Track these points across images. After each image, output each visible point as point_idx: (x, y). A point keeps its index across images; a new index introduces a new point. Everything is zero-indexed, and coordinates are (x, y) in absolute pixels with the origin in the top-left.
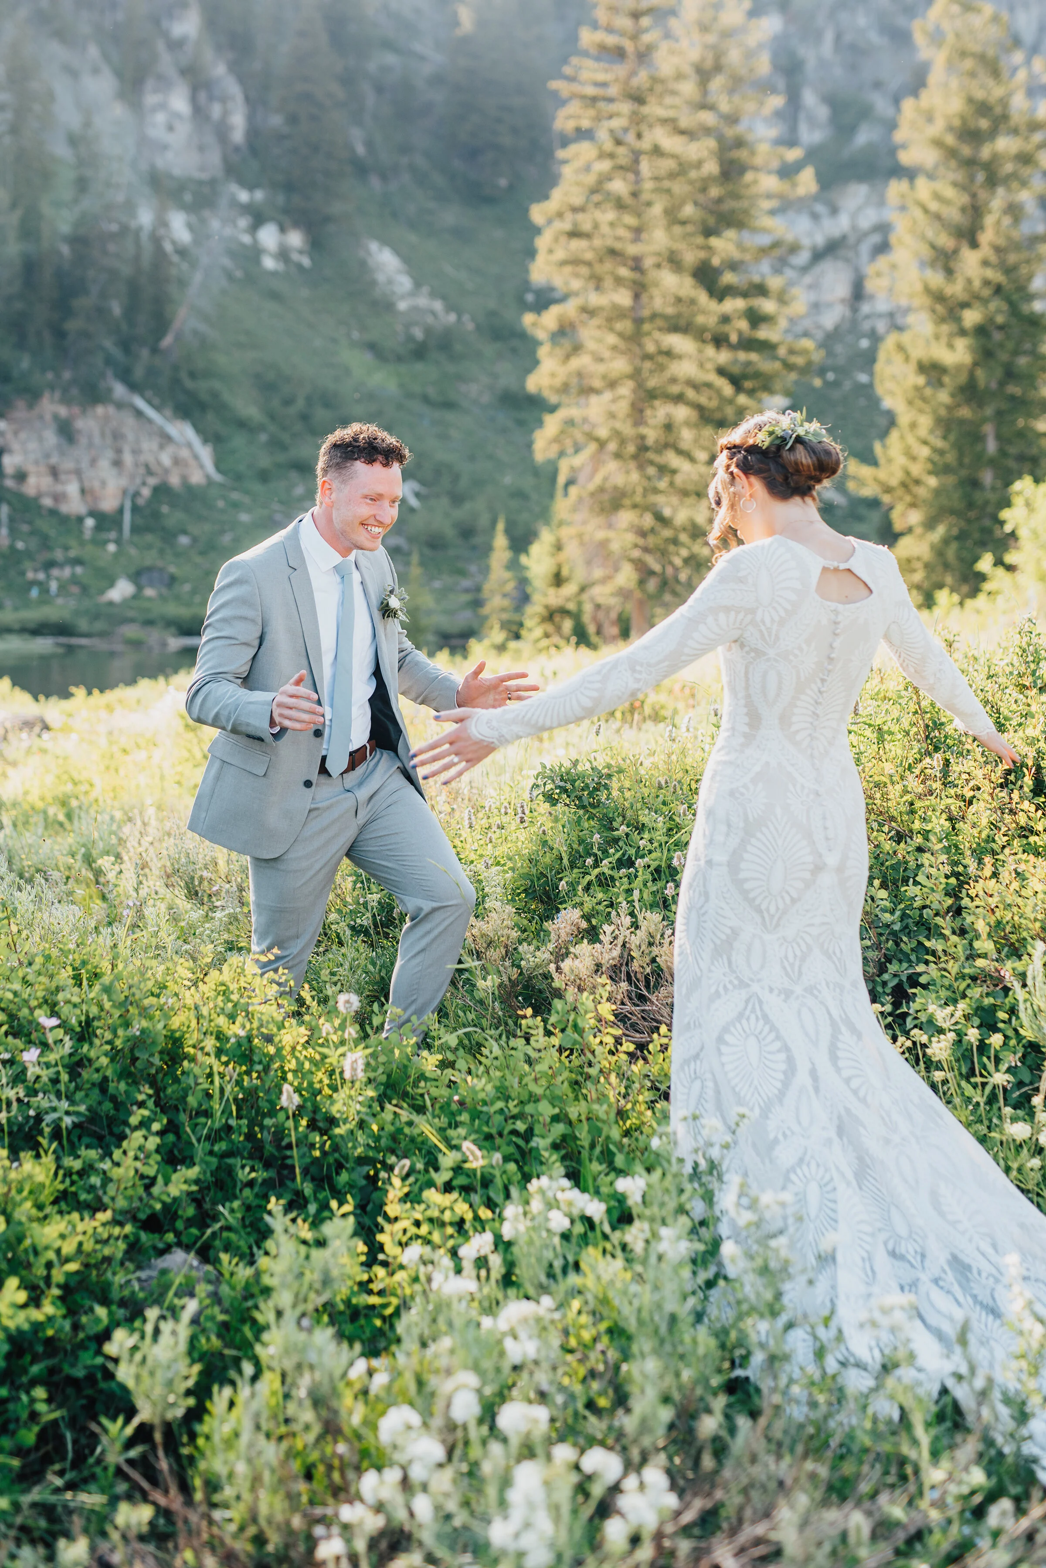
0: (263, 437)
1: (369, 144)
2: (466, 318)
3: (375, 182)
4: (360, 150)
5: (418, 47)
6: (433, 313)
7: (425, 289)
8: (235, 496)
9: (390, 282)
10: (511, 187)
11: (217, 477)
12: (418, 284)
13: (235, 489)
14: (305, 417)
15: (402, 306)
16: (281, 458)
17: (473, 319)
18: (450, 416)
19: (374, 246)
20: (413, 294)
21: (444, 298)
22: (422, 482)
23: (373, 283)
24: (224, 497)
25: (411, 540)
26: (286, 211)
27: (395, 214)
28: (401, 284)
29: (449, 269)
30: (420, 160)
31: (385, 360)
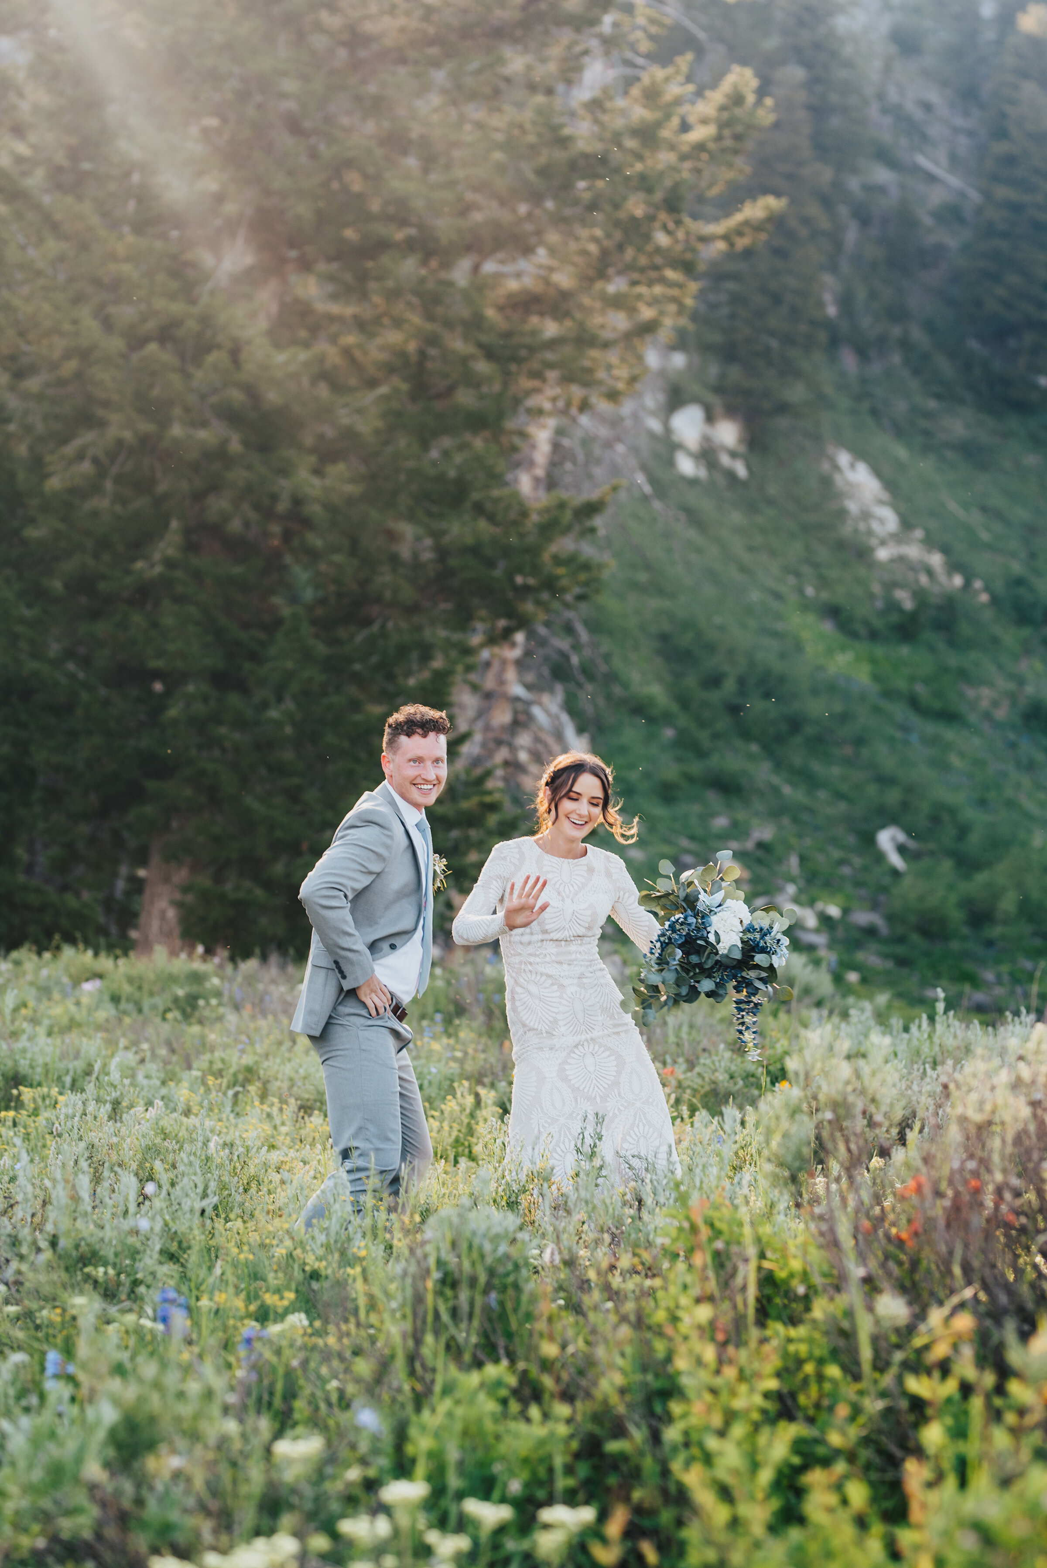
0: (669, 733)
1: (846, 302)
2: (978, 584)
3: (849, 361)
4: (832, 310)
5: (922, 161)
6: (930, 572)
7: (919, 533)
9: (866, 515)
12: (906, 524)
14: (734, 709)
15: (883, 554)
16: (696, 768)
17: (987, 589)
18: (949, 734)
19: (844, 458)
20: (898, 538)
21: (946, 550)
22: (908, 832)
23: (842, 513)
25: (890, 918)
26: (719, 390)
27: (874, 412)
28: (882, 521)
29: (953, 506)
30: (917, 335)
31: (854, 635)
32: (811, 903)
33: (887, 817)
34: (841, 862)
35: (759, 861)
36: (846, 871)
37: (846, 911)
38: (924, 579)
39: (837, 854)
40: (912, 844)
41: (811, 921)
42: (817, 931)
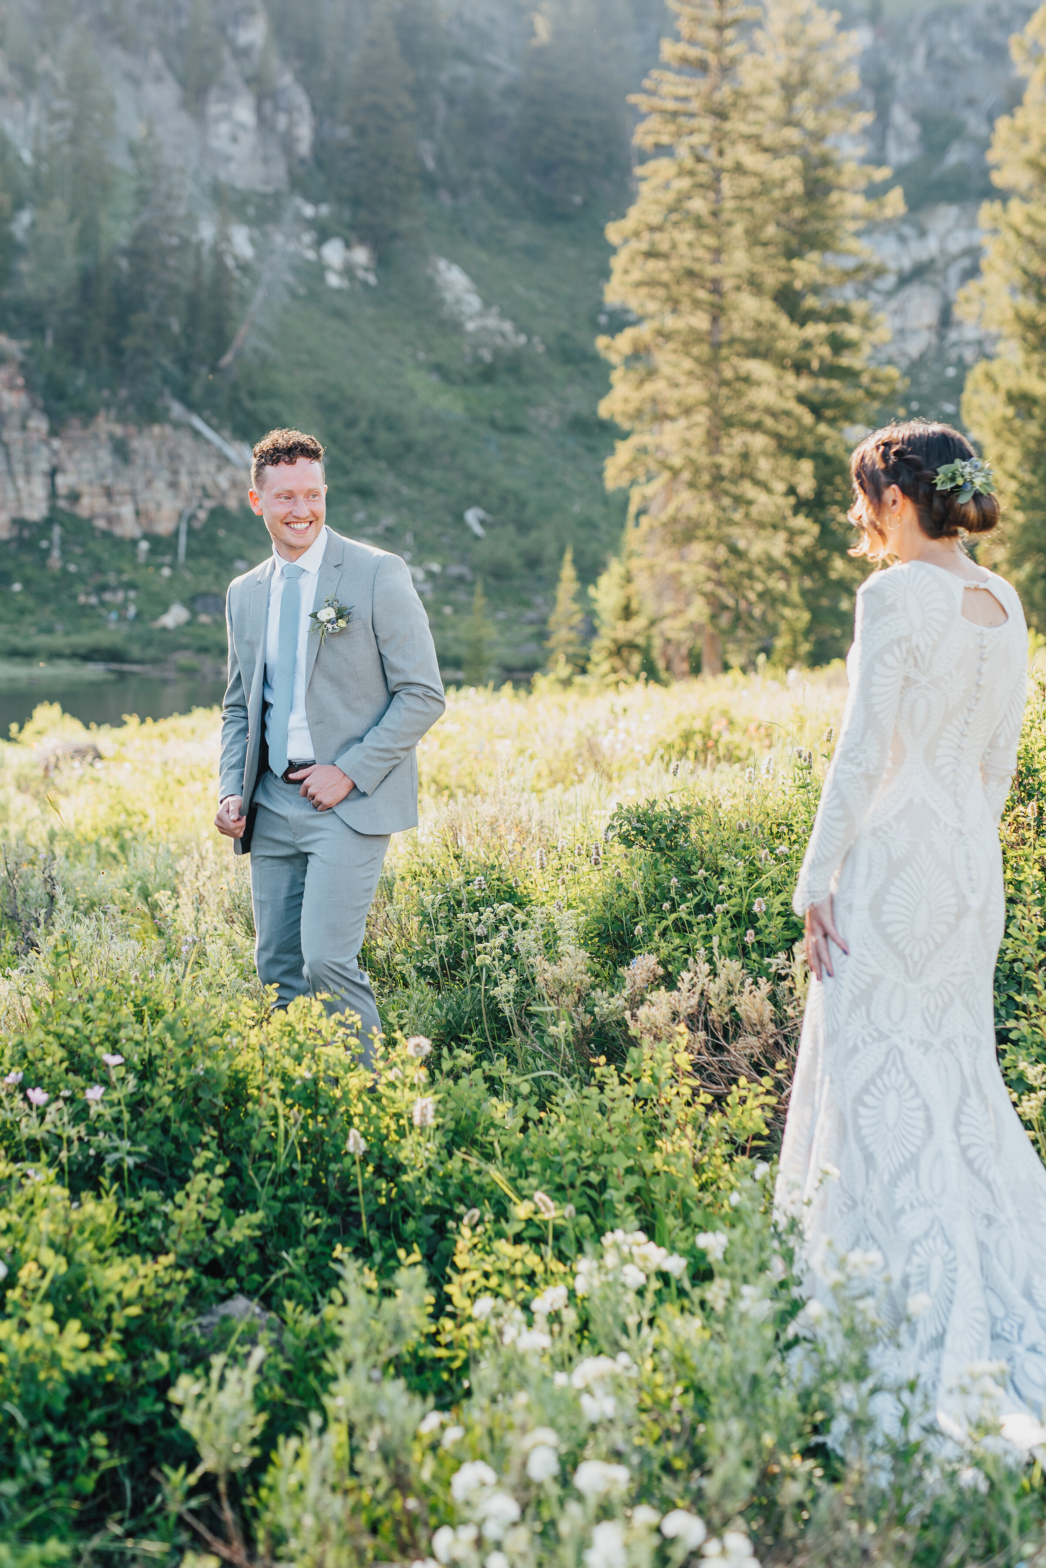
1: (439, 158)
2: (536, 339)
3: (445, 198)
4: (430, 164)
5: (491, 58)
6: (503, 335)
7: (495, 310)
9: (458, 301)
10: (586, 204)
12: (487, 304)
14: (367, 441)
15: (471, 326)
17: (543, 342)
18: (518, 442)
19: (442, 264)
20: (481, 315)
21: (514, 319)
22: (487, 510)
23: (441, 302)
25: (474, 569)
26: (352, 227)
27: (464, 232)
28: (469, 304)
29: (519, 289)
30: (492, 176)
31: (451, 383)
32: (420, 564)
33: (472, 501)
34: (442, 534)
36: (445, 540)
37: (444, 567)
42: (425, 581)
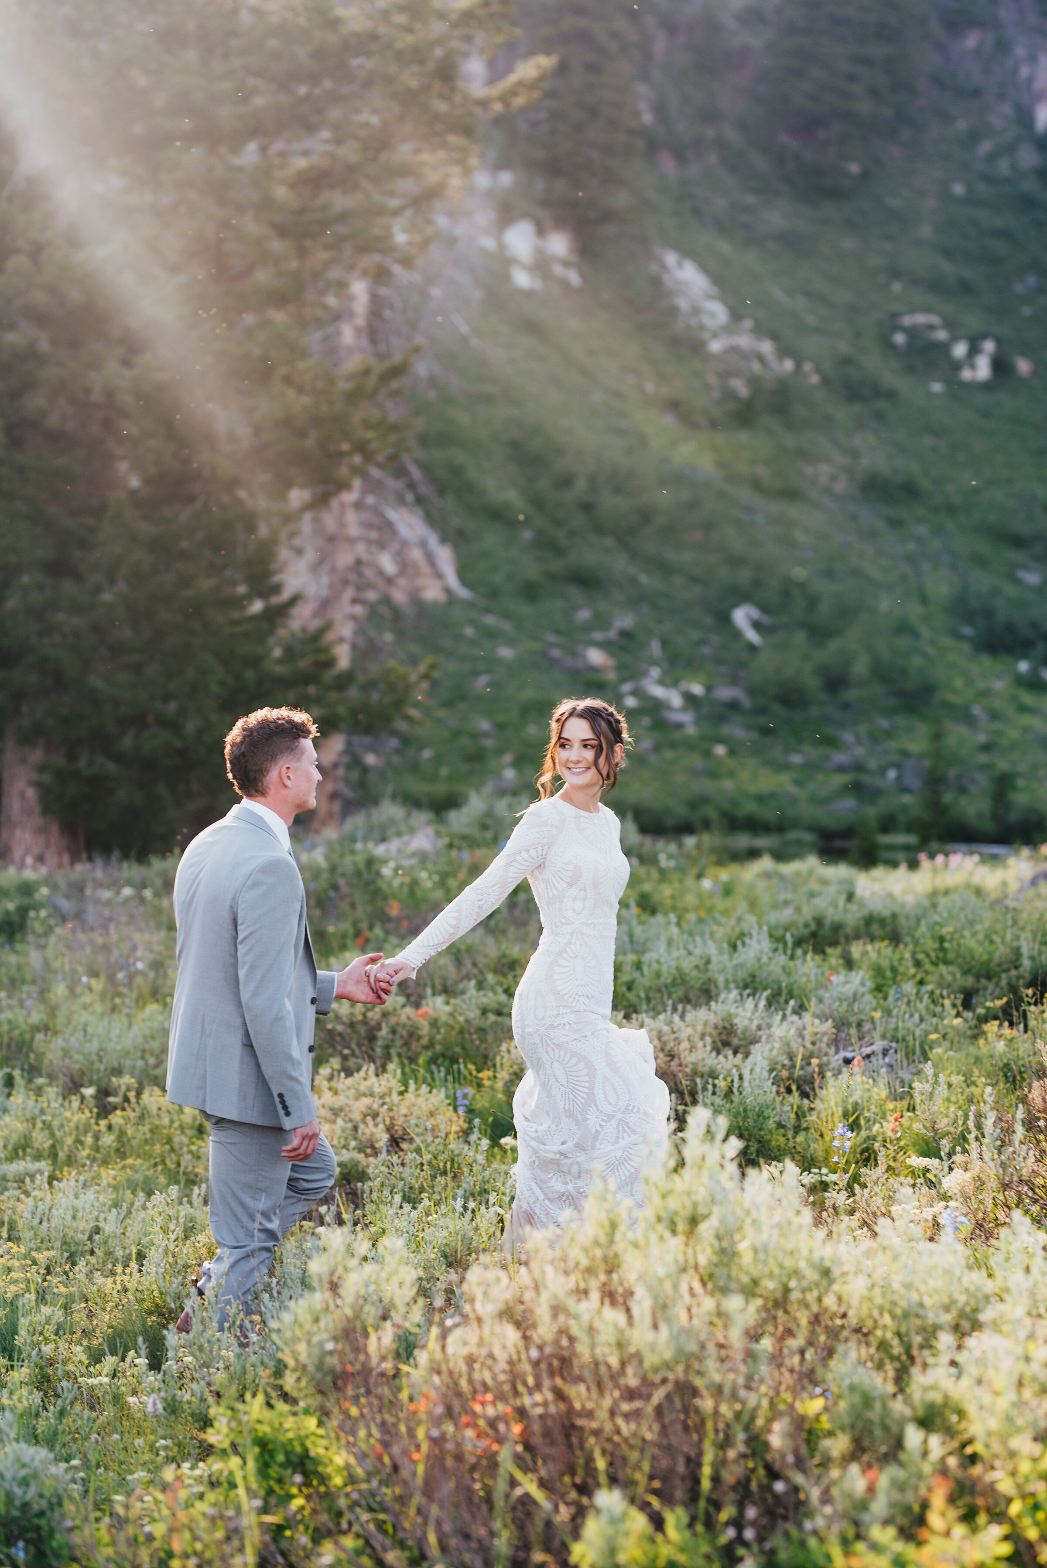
0: (527, 535)
1: (660, 109)
2: (808, 367)
3: (668, 164)
4: (647, 118)
6: (761, 359)
7: (748, 323)
8: (490, 620)
9: (697, 311)
10: (865, 175)
11: (463, 593)
12: (736, 316)
13: (488, 611)
14: (588, 507)
15: (716, 346)
16: (556, 565)
17: (818, 371)
18: (793, 511)
19: (671, 258)
20: (729, 330)
21: (775, 337)
22: (764, 608)
23: (674, 311)
24: (475, 624)
25: (752, 691)
26: (546, 203)
27: (696, 212)
28: (712, 315)
29: (778, 294)
30: (731, 134)
31: (694, 425)
32: (675, 684)
33: (741, 596)
34: (701, 642)
35: (623, 649)
36: (706, 650)
37: (709, 688)
38: (756, 367)
39: (695, 635)
40: (766, 620)
41: (676, 700)
42: (684, 709)
